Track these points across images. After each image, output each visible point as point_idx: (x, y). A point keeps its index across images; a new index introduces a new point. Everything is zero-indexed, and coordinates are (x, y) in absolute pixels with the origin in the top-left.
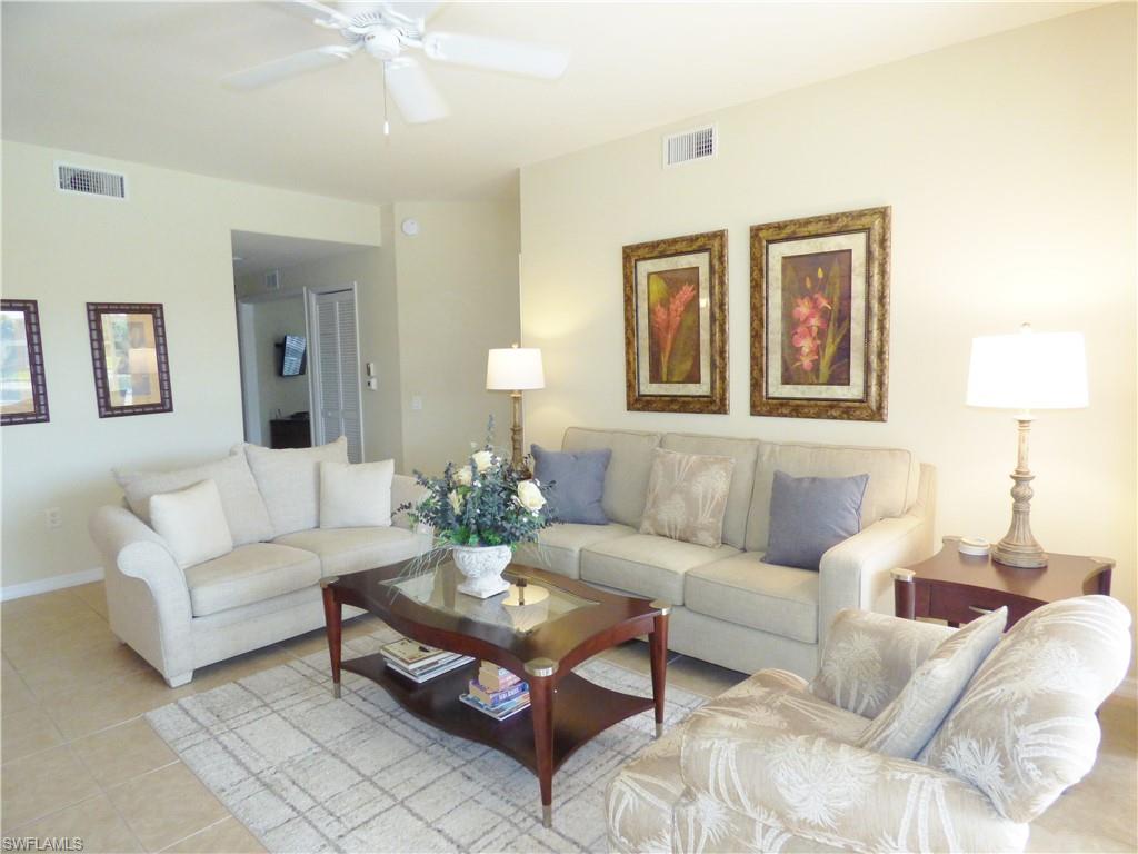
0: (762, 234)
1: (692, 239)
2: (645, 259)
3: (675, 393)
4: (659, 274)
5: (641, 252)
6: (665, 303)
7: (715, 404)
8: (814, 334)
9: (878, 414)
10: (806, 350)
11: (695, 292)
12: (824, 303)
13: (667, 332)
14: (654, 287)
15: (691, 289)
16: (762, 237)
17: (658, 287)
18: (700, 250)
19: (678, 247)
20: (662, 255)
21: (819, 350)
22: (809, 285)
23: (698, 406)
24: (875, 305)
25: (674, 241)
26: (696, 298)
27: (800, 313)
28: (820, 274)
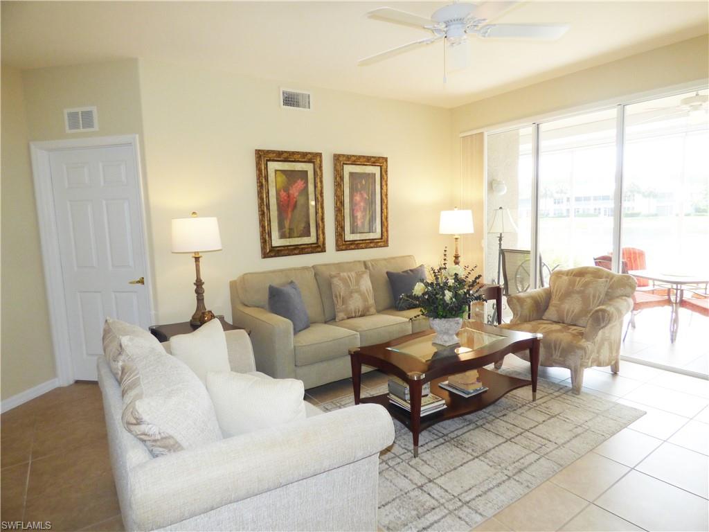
0: (341, 159)
1: (304, 155)
2: (274, 161)
3: (296, 243)
4: (283, 172)
5: (271, 156)
6: (286, 189)
7: (319, 247)
8: (362, 210)
9: (386, 244)
10: (359, 217)
11: (305, 185)
12: (365, 196)
13: (288, 207)
14: (279, 179)
15: (302, 182)
16: (340, 160)
17: (282, 179)
18: (309, 161)
19: (297, 157)
20: (286, 160)
21: (364, 217)
22: (359, 187)
23: (310, 250)
24: (384, 197)
25: (293, 153)
26: (306, 187)
27: (356, 200)
28: (364, 182)
